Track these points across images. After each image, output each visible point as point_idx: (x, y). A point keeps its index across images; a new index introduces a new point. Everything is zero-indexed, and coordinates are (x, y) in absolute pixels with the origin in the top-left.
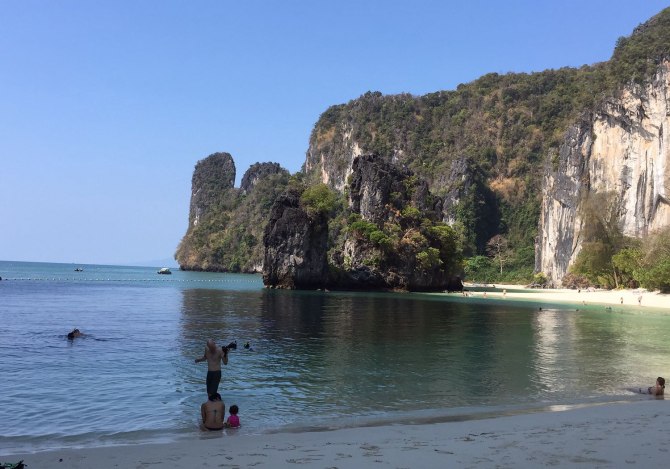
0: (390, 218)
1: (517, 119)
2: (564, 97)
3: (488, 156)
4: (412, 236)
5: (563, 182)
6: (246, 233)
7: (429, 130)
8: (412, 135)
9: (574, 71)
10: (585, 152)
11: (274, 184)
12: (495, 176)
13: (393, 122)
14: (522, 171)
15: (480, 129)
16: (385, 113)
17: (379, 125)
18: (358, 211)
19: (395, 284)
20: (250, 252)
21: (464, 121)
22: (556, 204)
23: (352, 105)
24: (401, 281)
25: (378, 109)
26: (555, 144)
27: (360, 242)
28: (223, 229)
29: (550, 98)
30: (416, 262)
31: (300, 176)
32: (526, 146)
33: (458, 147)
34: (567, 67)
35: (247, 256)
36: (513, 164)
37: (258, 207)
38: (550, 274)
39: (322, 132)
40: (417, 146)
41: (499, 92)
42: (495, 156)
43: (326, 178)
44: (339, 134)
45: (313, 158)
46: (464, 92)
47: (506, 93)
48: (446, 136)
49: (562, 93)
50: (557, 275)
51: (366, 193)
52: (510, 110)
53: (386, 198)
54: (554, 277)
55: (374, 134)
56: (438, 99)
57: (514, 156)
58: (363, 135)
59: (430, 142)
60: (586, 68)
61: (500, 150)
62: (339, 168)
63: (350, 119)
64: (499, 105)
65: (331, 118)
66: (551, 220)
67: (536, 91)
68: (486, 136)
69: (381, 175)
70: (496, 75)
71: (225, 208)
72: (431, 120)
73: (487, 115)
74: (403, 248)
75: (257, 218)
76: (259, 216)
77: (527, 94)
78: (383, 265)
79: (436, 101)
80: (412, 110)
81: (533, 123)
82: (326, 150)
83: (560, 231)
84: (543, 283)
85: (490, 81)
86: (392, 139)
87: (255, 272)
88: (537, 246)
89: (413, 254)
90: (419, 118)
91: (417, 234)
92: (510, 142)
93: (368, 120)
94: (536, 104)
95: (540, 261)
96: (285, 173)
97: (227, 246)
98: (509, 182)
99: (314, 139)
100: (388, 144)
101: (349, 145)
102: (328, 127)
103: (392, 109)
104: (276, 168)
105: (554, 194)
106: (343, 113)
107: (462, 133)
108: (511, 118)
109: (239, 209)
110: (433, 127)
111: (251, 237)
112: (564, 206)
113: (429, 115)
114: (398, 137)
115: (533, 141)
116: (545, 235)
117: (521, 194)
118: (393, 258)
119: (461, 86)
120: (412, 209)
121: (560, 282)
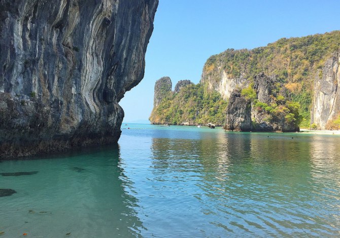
0: (272, 101)
1: (297, 57)
2: (319, 47)
3: (284, 74)
5: (325, 84)
6: (179, 109)
7: (256, 64)
8: (249, 66)
9: (322, 36)
10: (335, 70)
11: (189, 88)
12: (287, 82)
13: (240, 61)
14: (300, 80)
15: (280, 62)
16: (236, 57)
17: (233, 63)
18: (257, 98)
19: (277, 129)
20: (181, 117)
21: (272, 59)
22: (321, 93)
23: (221, 55)
24: (279, 128)
25: (233, 56)
26: (320, 67)
27: (260, 112)
28: (169, 107)
29: (311, 48)
30: (284, 120)
31: (199, 86)
32: (301, 69)
33: (270, 70)
34: (318, 34)
35: (179, 118)
36: (296, 77)
37: (183, 98)
38: (318, 124)
39: (208, 67)
40: (251, 71)
41: (288, 46)
42: (287, 74)
43: (211, 87)
44: (216, 67)
45: (205, 77)
46: (272, 47)
47: (291, 46)
48: (264, 66)
49: (317, 45)
50: (322, 124)
51: (261, 91)
52: (293, 54)
53: (270, 92)
54: (321, 125)
55: (232, 67)
56: (259, 50)
57: (296, 73)
58: (227, 67)
59: (257, 69)
60: (327, 33)
61: (289, 71)
62: (217, 81)
63: (221, 61)
64: (288, 52)
65: (212, 60)
66: (318, 101)
67: (305, 44)
68: (283, 66)
70: (285, 39)
71: (169, 99)
72: (257, 60)
73: (283, 56)
75: (182, 103)
76: (184, 102)
77: (301, 46)
78: (272, 121)
79: (258, 51)
80: (248, 55)
81: (304, 59)
82: (210, 74)
83: (323, 105)
84: (315, 128)
85: (283, 42)
86: (240, 68)
87: (183, 125)
88: (311, 112)
89: (283, 116)
90: (252, 59)
91: (284, 108)
92: (294, 67)
93: (229, 61)
94: (306, 50)
95: (313, 118)
96: (193, 85)
97: (171, 114)
98: (295, 85)
99: (205, 69)
100: (238, 71)
101: (221, 71)
102: (211, 64)
103: (239, 55)
104: (189, 82)
105: (320, 89)
106: (218, 58)
107: (271, 65)
108: (294, 57)
109: (175, 99)
110: (258, 62)
111: (181, 111)
112: (325, 94)
113: (255, 58)
114: (242, 67)
115: (304, 67)
116: (316, 107)
117: (299, 90)
118: (275, 119)
119: (269, 44)
120: (281, 97)
121: (324, 127)
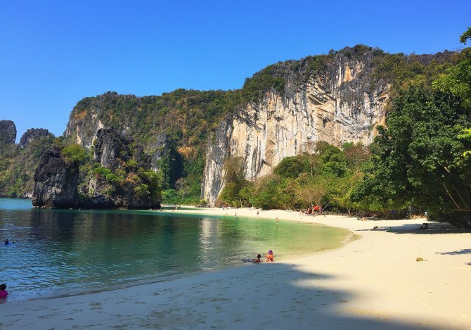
0: (119, 167)
1: (194, 115)
2: (219, 105)
3: (178, 134)
4: (132, 177)
5: (217, 150)
6: (22, 173)
7: (145, 117)
8: (135, 119)
9: (224, 92)
10: (228, 135)
11: (44, 142)
12: (181, 145)
13: (124, 110)
14: (196, 143)
15: (174, 119)
16: (119, 105)
17: (114, 112)
18: (100, 161)
19: (121, 205)
20: (24, 185)
21: (165, 113)
22: (213, 162)
23: (98, 98)
24: (124, 203)
25: (114, 102)
26: (214, 130)
27: (99, 180)
28: (6, 169)
29: (212, 105)
30: (133, 193)
31: (61, 139)
32: (199, 129)
33: (161, 127)
34: (221, 90)
35: (22, 188)
36: (191, 139)
37: (31, 156)
38: (208, 200)
39: (78, 113)
40: (138, 125)
41: (185, 100)
42: (182, 134)
43: (79, 141)
44: (89, 115)
45: (71, 128)
46: (166, 97)
47: (189, 100)
48: (155, 121)
49: (218, 103)
50: (212, 200)
51: (104, 152)
52: (191, 110)
53: (117, 155)
54: (211, 201)
55: (111, 117)
56: (151, 100)
57: (192, 135)
58: (105, 116)
59: (145, 123)
60: (230, 91)
61: (184, 131)
62: (88, 135)
63: (97, 106)
64: (185, 106)
65: (84, 104)
66: (210, 171)
67: (205, 101)
68: (177, 123)
69: (115, 141)
70: (184, 90)
71: (7, 156)
72: (146, 111)
73: (178, 111)
74: (126, 184)
75: (30, 163)
76: (32, 162)
77: (200, 101)
78: (113, 194)
79: (150, 100)
80: (136, 104)
81: (202, 118)
82: (80, 124)
83: (214, 176)
84: (205, 205)
85: (180, 93)
86: (123, 120)
87: (28, 197)
88: (202, 184)
89: (132, 187)
90: (140, 109)
91: (135, 176)
92: (190, 127)
93: (108, 108)
94: (205, 108)
95: (203, 193)
96: (52, 136)
97: (8, 181)
98: (189, 149)
99: (72, 116)
100: (120, 123)
101: (96, 122)
102: (83, 110)
103: (123, 103)
104: (46, 132)
105: (212, 157)
106: (93, 103)
107: (164, 120)
108: (191, 114)
109: (18, 157)
110: (148, 115)
111: (26, 175)
112: (217, 163)
113: (145, 108)
114: (127, 119)
115: (202, 127)
116: (207, 178)
117: (195, 156)
118: (119, 190)
119: (164, 94)
120: (133, 162)
121: (213, 204)
